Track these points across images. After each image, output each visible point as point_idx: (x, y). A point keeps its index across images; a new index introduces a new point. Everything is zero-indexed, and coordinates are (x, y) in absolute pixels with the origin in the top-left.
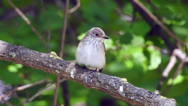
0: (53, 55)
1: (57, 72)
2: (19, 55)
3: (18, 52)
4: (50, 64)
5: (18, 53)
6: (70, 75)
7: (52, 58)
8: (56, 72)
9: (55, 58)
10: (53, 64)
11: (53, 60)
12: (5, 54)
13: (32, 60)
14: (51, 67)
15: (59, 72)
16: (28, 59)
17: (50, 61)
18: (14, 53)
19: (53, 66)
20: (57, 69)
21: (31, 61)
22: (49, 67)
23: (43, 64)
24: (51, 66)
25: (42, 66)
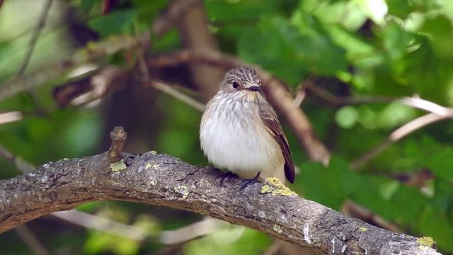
0: (270, 186)
1: (276, 229)
2: (195, 191)
3: (193, 183)
4: (262, 210)
5: (194, 187)
6: (303, 236)
7: (266, 193)
8: (275, 232)
9: (274, 194)
10: (267, 211)
11: (268, 198)
12: (165, 190)
13: (223, 203)
14: (264, 219)
15: (280, 231)
16: (214, 200)
17: (262, 201)
18: (185, 188)
19: (266, 214)
20: (275, 222)
21: (221, 205)
22: (259, 219)
23: (245, 213)
24: (262, 214)
25: (244, 218)
